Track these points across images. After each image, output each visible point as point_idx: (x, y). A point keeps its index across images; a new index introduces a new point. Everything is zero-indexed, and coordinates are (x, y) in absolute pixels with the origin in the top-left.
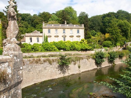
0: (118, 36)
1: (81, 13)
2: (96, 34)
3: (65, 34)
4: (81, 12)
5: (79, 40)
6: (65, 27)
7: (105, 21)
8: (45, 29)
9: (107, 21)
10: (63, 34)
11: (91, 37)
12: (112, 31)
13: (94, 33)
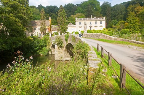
0: (136, 25)
1: (103, 3)
2: (117, 23)
3: (91, 25)
4: (105, 2)
5: (102, 29)
6: (91, 20)
7: (129, 9)
8: (77, 22)
9: (131, 9)
10: (90, 25)
11: (112, 26)
12: (131, 20)
13: (115, 22)
